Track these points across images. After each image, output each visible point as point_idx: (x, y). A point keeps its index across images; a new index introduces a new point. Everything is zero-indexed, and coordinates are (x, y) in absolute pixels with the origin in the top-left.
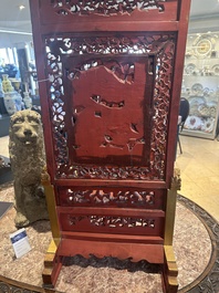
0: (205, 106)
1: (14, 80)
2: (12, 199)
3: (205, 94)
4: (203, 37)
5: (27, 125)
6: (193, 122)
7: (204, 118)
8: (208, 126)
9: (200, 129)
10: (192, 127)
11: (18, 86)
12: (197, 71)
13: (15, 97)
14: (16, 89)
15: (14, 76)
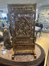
0: (47, 25)
1: (6, 20)
2: (3, 44)
3: (47, 23)
4: (46, 10)
5: (6, 29)
6: (44, 29)
7: (47, 28)
8: (48, 30)
9: (46, 31)
10: (44, 30)
11: (7, 21)
12: (45, 18)
13: (6, 24)
14: (6, 22)
15: (6, 19)
